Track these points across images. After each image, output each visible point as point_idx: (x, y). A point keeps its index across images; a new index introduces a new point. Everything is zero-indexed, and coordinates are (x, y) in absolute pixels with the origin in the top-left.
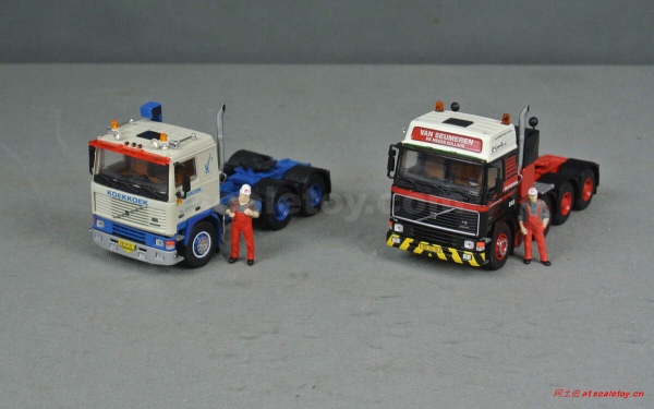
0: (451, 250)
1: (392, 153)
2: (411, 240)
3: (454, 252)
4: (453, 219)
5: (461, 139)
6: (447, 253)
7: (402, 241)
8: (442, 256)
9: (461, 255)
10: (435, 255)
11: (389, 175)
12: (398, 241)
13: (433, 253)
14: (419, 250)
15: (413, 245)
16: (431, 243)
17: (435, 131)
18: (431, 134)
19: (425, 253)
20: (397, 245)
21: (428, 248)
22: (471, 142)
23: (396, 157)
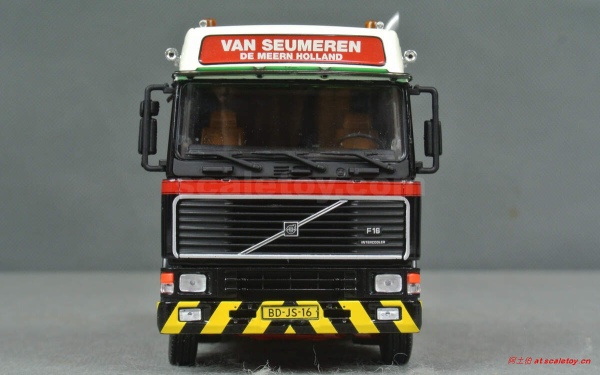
0: (345, 304)
1: (149, 108)
2: (235, 305)
3: (355, 309)
5: (329, 44)
6: (339, 316)
7: (207, 314)
8: (323, 325)
9: (372, 314)
10: (303, 326)
11: (144, 164)
12: (197, 316)
13: (296, 324)
14: (257, 325)
15: (241, 317)
16: (290, 301)
17: (259, 38)
18: (252, 45)
19: (277, 325)
20: (193, 328)
21: (285, 313)
22: (357, 47)
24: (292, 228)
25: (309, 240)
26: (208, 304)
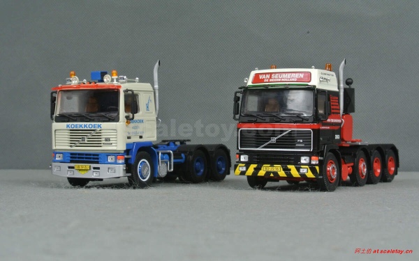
0: (289, 167)
1: (237, 99)
2: (255, 166)
3: (292, 168)
4: (289, 140)
5: (293, 75)
6: (287, 170)
7: (247, 169)
8: (282, 173)
9: (298, 169)
10: (276, 173)
11: (234, 118)
12: (244, 169)
13: (274, 173)
14: (262, 173)
15: (257, 169)
16: (272, 164)
17: (271, 74)
18: (268, 76)
19: (268, 173)
20: (243, 173)
21: (270, 169)
23: (240, 102)
24: (274, 140)
25: (279, 144)
26: (247, 165)
